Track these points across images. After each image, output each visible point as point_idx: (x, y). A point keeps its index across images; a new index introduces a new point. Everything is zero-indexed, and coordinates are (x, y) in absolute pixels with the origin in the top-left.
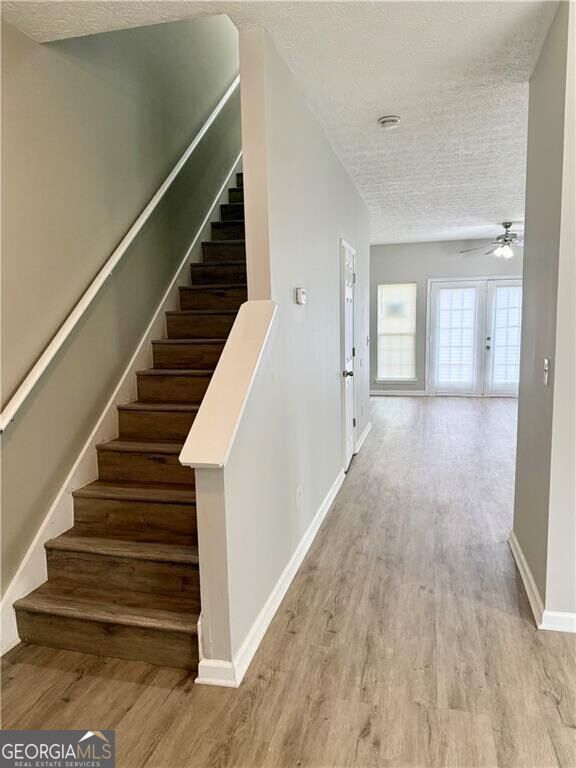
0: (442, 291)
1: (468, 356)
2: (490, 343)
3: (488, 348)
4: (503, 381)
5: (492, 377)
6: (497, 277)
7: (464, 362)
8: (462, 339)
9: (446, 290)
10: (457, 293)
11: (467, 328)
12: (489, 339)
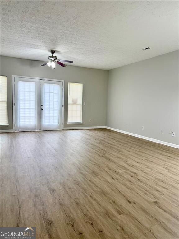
0: (20, 82)
1: (33, 113)
2: (43, 107)
3: (42, 109)
4: (48, 124)
5: (44, 122)
6: (44, 79)
7: (31, 116)
8: (30, 105)
9: (22, 82)
10: (27, 84)
11: (32, 100)
12: (42, 105)
